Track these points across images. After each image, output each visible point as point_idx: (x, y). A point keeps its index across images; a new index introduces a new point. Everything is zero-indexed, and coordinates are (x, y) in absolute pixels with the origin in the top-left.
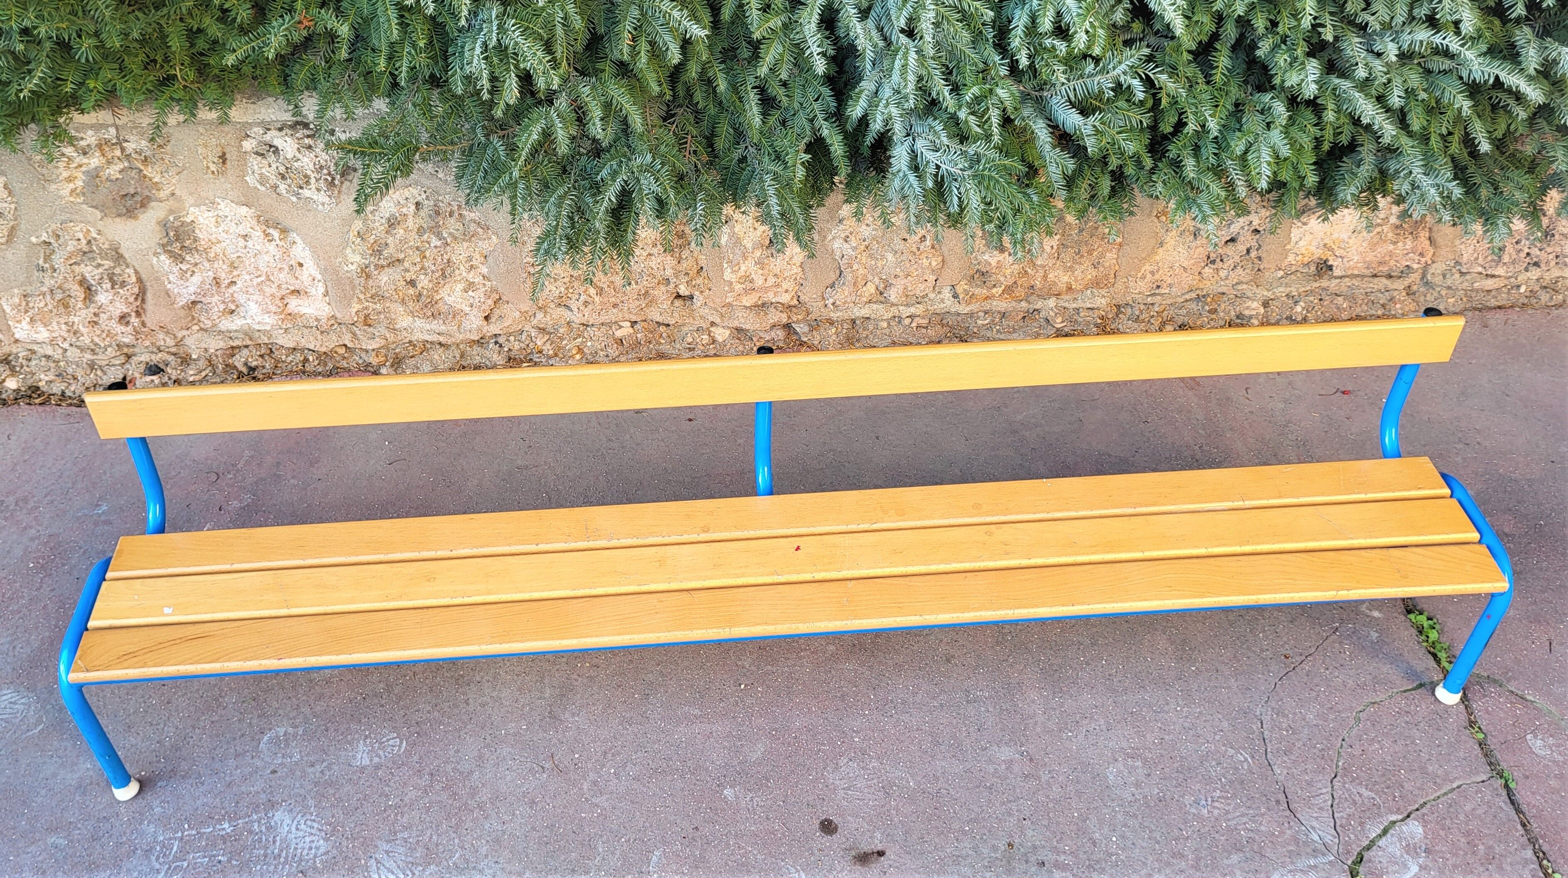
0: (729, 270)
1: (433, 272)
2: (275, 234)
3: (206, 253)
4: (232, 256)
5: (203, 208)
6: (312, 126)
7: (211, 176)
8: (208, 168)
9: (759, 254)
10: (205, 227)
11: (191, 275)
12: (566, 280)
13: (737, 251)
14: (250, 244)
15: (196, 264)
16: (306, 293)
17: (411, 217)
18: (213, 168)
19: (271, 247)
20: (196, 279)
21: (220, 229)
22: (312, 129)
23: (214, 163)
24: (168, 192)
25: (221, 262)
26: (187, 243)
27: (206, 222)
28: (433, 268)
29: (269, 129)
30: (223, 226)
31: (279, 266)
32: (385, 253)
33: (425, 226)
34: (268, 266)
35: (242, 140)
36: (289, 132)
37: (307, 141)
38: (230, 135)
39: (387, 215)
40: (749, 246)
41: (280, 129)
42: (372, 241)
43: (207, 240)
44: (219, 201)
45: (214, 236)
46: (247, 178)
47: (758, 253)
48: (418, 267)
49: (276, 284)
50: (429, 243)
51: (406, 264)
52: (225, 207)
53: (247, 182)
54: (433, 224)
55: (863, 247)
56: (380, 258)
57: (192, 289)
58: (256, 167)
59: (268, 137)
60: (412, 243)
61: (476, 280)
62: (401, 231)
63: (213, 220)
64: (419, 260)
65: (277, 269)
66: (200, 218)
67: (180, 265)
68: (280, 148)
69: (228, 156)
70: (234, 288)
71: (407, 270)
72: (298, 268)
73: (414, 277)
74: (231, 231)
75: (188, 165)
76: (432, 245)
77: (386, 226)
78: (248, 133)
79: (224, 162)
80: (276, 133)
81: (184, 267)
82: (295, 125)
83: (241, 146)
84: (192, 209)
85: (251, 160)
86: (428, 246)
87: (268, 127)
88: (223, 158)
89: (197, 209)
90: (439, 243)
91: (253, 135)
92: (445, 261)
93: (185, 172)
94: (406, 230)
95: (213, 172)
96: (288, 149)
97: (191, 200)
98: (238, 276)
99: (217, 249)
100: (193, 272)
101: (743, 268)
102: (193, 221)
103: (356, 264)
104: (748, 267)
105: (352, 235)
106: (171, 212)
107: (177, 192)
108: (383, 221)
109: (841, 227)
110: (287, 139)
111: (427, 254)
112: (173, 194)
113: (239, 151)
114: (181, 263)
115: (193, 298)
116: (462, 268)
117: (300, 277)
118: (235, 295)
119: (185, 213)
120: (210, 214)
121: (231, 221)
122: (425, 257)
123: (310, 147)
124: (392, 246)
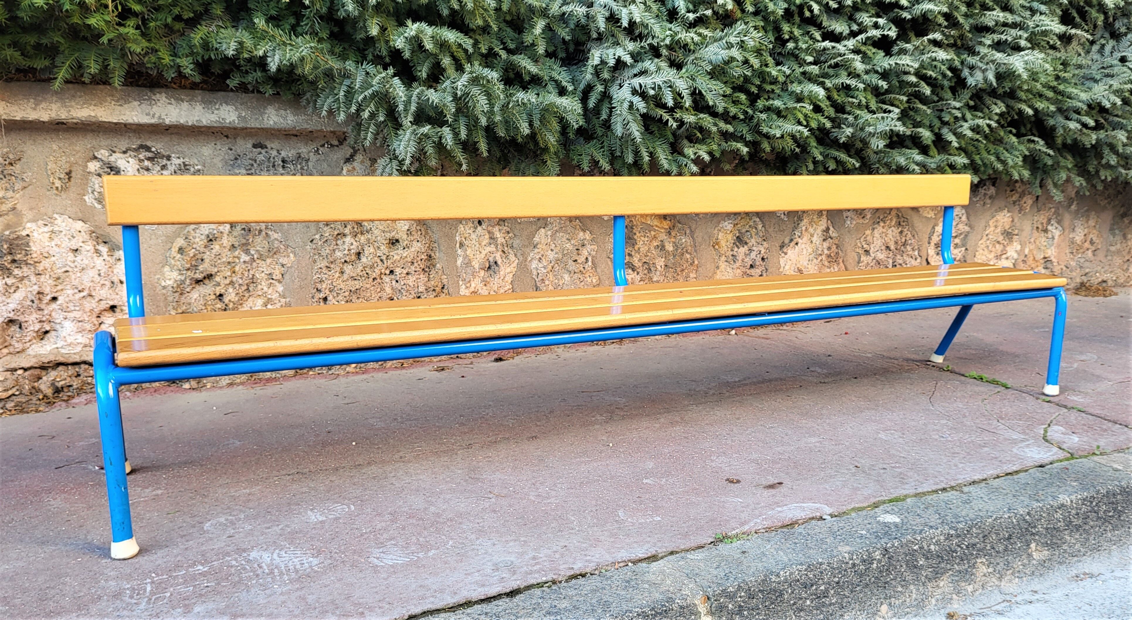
0: (464, 287)
1: (240, 285)
2: (104, 249)
3: (35, 267)
4: (59, 271)
5: (41, 222)
6: (153, 149)
7: (56, 192)
8: (53, 183)
9: (482, 275)
10: (38, 241)
11: (15, 292)
12: (347, 294)
13: (469, 271)
14: (79, 258)
15: (22, 279)
16: (122, 310)
17: (225, 235)
18: (58, 184)
19: (99, 262)
20: (19, 296)
21: (53, 243)
22: (153, 152)
23: (60, 179)
24: (10, 205)
25: (47, 276)
26: (18, 257)
27: (40, 237)
28: (241, 282)
29: (114, 152)
30: (56, 241)
31: (102, 282)
32: (201, 268)
33: (236, 244)
34: (92, 281)
35: (88, 161)
36: (132, 153)
37: (147, 163)
38: (79, 154)
39: (207, 233)
40: (477, 266)
41: (125, 152)
42: (192, 255)
43: (39, 252)
44: (55, 216)
45: (47, 249)
46: (86, 198)
47: (482, 273)
48: (227, 281)
49: (97, 299)
50: (239, 258)
51: (218, 279)
52: (62, 223)
53: (85, 201)
54: (244, 241)
55: (550, 267)
56: (195, 273)
57: (12, 306)
58: (97, 186)
59: (112, 159)
60: (224, 260)
61: (273, 297)
62: (217, 247)
63: (48, 235)
64: (229, 274)
65: (99, 285)
66: (35, 234)
67: (7, 279)
68: (122, 168)
69: (73, 174)
70: (54, 306)
71: (219, 284)
72: (119, 285)
73: (223, 291)
74: (63, 246)
75: (34, 181)
76: (242, 260)
77: (205, 241)
78: (96, 154)
79: (69, 178)
80: (122, 155)
81: (10, 281)
82: (139, 148)
83: (87, 166)
84: (29, 225)
85: (93, 180)
86: (237, 261)
87: (114, 149)
88: (69, 174)
89: (34, 224)
90: (247, 258)
91: (99, 156)
92: (251, 276)
93: (30, 187)
94: (221, 246)
95: (57, 188)
96: (129, 169)
97: (29, 215)
98: (62, 290)
99: (46, 264)
100: (18, 287)
101: (473, 285)
102: (28, 235)
103: (173, 280)
104: (476, 284)
105: (175, 249)
106: (8, 226)
107: (19, 207)
108: (203, 237)
109: (536, 250)
110: (130, 159)
111: (237, 268)
112: (14, 209)
113: (84, 171)
114: (8, 277)
115: (11, 315)
116: (263, 283)
117: (120, 293)
118: (53, 314)
119: (21, 228)
120: (46, 229)
121: (65, 235)
122: (234, 272)
123: (148, 169)
124: (207, 261)
